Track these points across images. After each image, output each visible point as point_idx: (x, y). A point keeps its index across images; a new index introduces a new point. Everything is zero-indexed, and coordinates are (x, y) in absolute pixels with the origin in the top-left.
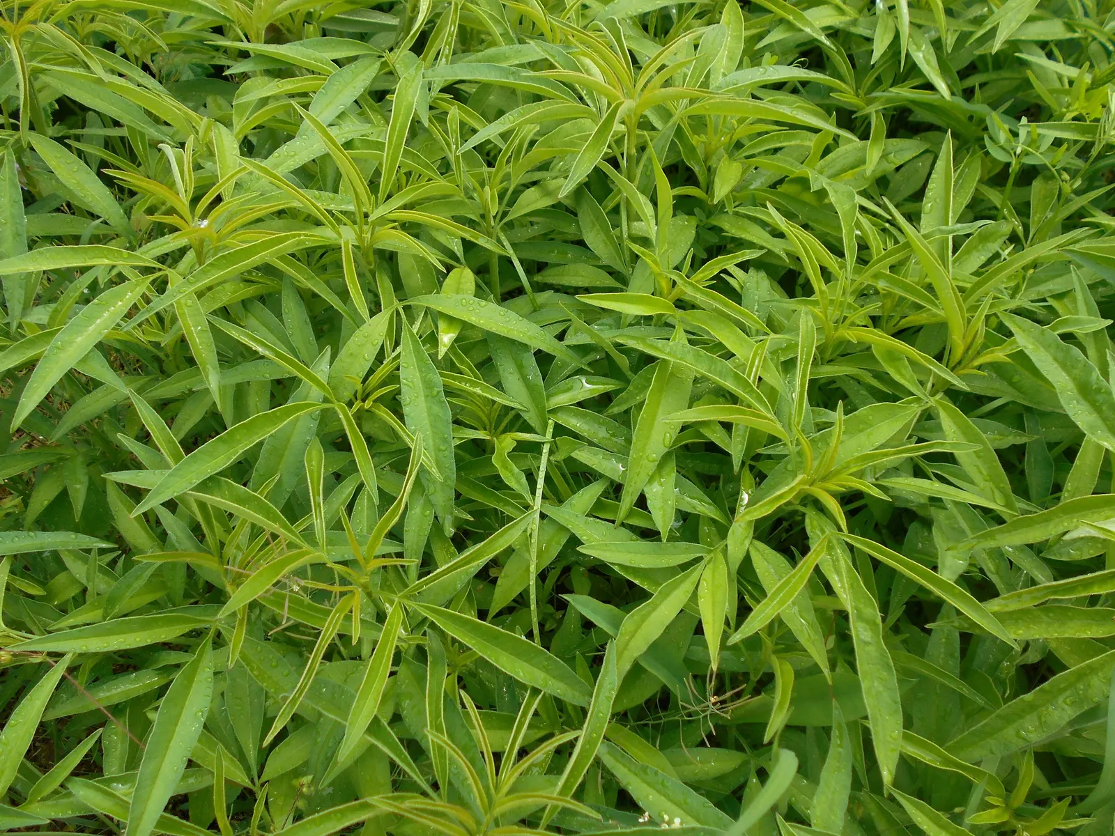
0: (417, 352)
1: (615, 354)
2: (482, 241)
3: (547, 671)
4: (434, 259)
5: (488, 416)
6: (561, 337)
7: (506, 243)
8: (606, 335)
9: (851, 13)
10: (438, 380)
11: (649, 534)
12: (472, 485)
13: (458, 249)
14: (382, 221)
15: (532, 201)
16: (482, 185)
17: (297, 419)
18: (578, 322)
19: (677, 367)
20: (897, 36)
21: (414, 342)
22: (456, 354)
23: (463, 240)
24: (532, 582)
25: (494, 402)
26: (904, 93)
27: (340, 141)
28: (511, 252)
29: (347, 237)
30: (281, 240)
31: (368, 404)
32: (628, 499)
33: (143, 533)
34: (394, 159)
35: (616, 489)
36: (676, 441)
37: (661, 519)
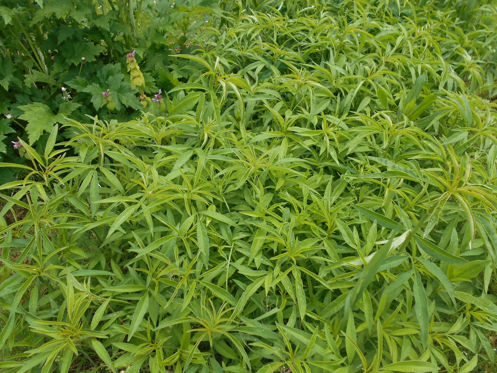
0: (201, 224)
1: (250, 227)
2: (218, 198)
3: (229, 298)
4: (207, 203)
5: (218, 241)
6: (237, 223)
7: (224, 199)
8: (248, 222)
9: (317, 141)
10: (206, 231)
11: (255, 269)
12: (213, 259)
13: (212, 200)
14: (194, 193)
15: (231, 188)
16: (218, 184)
17: (171, 240)
18: (241, 219)
19: (263, 230)
20: (327, 149)
21: (201, 222)
22: (211, 226)
23: (213, 198)
24: (227, 280)
25: (219, 238)
26: (328, 163)
27: (184, 172)
28: (225, 201)
29: (185, 196)
30: (171, 197)
31: (189, 236)
32: (250, 261)
33: (120, 275)
34: (198, 178)
35: (247, 259)
36: (262, 247)
37: (258, 265)
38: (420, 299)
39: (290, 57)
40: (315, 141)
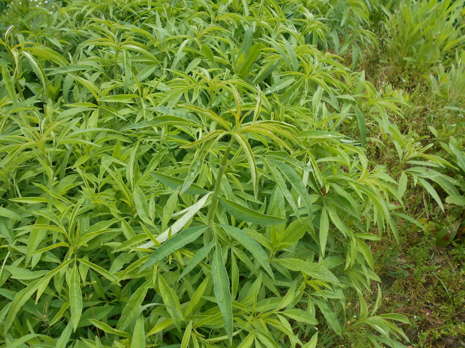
9: (136, 110)
19: (46, 219)
37: (34, 264)
38: (221, 278)
39: (131, 32)
40: (133, 110)
